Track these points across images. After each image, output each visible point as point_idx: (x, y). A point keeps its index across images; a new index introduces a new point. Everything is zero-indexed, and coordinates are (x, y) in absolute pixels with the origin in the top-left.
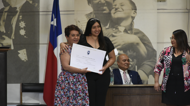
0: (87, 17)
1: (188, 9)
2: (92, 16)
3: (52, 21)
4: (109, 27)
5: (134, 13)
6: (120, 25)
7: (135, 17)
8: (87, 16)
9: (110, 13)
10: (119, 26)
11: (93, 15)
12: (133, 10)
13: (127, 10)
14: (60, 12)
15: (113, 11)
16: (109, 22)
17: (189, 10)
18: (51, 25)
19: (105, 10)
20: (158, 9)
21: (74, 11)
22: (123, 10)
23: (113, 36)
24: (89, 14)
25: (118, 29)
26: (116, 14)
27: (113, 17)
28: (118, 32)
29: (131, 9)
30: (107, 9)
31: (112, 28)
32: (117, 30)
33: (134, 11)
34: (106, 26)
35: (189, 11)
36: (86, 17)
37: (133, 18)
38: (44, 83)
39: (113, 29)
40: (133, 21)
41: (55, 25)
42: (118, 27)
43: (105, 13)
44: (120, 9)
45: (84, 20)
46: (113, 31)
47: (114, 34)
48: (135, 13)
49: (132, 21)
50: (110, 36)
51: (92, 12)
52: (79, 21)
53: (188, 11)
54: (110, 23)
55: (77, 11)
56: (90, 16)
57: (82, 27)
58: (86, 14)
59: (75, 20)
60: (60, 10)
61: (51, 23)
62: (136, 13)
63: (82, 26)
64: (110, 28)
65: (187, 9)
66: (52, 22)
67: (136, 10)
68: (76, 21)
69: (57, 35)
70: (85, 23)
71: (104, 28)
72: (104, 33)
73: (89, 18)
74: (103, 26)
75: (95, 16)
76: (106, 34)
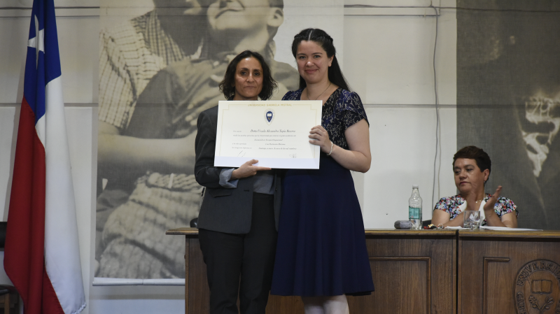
0: (138, 27)
1: (433, 5)
2: (150, 23)
3: (31, 37)
4: (202, 58)
5: (276, 17)
6: (232, 52)
7: (279, 29)
8: (137, 24)
9: (203, 17)
10: (230, 54)
11: (155, 20)
12: (271, 6)
13: (256, 6)
14: (56, 10)
15: (213, 10)
16: (202, 43)
17: (438, 9)
18: (29, 49)
19: (189, 6)
20: (346, 6)
21: (99, 7)
22: (243, 7)
23: (213, 84)
24: (142, 16)
25: (228, 62)
26: (221, 18)
27: (214, 28)
29: (266, 3)
30: (197, 4)
31: (208, 59)
32: (223, 67)
33: (275, 9)
34: (193, 54)
35: (438, 12)
36: (134, 25)
37: (273, 30)
38: (6, 220)
39: (211, 63)
40: (273, 41)
41: (41, 48)
42: (228, 57)
43: (189, 16)
44: (234, 5)
45: (129, 36)
46: (214, 68)
47: (215, 78)
48: (278, 15)
49: (271, 40)
50: (204, 83)
51: (151, 12)
52: (114, 37)
53: (434, 13)
54: (204, 46)
55: (109, 7)
56: (144, 23)
57: (122, 57)
58: (132, 18)
59: (102, 36)
60: (56, 5)
61: (28, 44)
62: (281, 15)
63: (121, 51)
64: (203, 60)
65: (433, 7)
66: (33, 40)
67: (281, 6)
68: (104, 38)
69: (48, 80)
70: (131, 43)
71: (185, 58)
72: (186, 75)
73: (142, 28)
74: (183, 53)
75: (159, 25)
76: (192, 77)
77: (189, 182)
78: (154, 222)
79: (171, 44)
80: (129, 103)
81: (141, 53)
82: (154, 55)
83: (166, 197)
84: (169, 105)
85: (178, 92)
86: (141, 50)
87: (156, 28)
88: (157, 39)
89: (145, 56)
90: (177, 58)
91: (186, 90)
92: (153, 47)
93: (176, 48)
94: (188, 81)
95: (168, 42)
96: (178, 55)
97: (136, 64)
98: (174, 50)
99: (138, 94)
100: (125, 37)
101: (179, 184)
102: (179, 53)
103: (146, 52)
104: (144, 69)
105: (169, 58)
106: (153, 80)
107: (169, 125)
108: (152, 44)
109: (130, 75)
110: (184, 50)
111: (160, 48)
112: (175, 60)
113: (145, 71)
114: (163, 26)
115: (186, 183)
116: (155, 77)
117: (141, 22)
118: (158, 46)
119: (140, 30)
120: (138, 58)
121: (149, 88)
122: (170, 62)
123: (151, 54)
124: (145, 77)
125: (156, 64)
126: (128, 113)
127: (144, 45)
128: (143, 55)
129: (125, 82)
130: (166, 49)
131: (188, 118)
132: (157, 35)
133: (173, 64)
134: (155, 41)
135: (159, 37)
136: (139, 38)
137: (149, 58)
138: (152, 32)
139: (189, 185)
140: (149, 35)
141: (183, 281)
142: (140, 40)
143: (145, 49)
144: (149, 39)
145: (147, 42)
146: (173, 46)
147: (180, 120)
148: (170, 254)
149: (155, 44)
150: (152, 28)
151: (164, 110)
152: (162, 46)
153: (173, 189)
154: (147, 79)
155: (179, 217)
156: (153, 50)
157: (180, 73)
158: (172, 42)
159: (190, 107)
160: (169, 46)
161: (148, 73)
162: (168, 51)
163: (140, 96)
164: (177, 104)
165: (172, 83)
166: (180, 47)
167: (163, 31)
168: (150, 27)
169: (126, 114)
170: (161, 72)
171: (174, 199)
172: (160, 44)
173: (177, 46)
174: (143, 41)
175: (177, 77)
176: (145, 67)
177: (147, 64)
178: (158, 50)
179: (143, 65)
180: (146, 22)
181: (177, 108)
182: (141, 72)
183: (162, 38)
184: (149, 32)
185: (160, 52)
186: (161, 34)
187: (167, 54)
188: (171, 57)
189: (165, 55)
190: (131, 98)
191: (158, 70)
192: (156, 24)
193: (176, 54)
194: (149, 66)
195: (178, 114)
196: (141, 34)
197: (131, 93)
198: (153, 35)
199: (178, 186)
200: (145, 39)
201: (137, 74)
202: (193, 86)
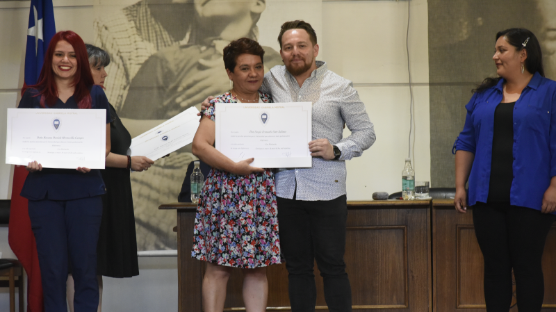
0: (129, 16)
2: (141, 12)
3: (30, 26)
4: (190, 44)
5: (258, 4)
6: (218, 37)
7: (262, 14)
8: (129, 13)
9: (190, 5)
10: (216, 39)
11: (146, 9)
14: (53, 1)
16: (190, 30)
18: (29, 37)
23: (201, 67)
24: (134, 6)
25: (214, 47)
26: (207, 5)
27: (200, 15)
28: (213, 57)
31: (196, 44)
32: (210, 51)
34: (182, 39)
36: (126, 13)
37: (256, 17)
38: (10, 198)
39: (199, 48)
40: (256, 26)
41: (40, 36)
42: (215, 42)
43: (177, 4)
45: (121, 24)
46: (201, 52)
47: (202, 62)
48: (260, 2)
49: (254, 25)
50: (192, 67)
51: (142, 1)
52: (107, 25)
54: (192, 32)
56: (135, 12)
57: (115, 44)
58: (124, 7)
59: (96, 24)
61: (28, 33)
62: (264, 1)
63: (114, 39)
64: (191, 45)
66: (32, 29)
68: (98, 26)
70: (123, 31)
71: (174, 44)
72: (176, 59)
73: (133, 16)
74: (172, 39)
75: (149, 13)
76: (181, 61)
77: (181, 160)
78: (148, 198)
79: (161, 31)
80: (123, 87)
81: (133, 40)
82: (145, 41)
83: (159, 174)
84: (160, 88)
85: (168, 75)
86: (133, 37)
87: (146, 16)
88: (148, 26)
89: (137, 43)
90: (167, 44)
91: (176, 73)
92: (144, 34)
93: (166, 35)
94: (177, 65)
95: (158, 29)
96: (167, 42)
97: (128, 51)
98: (164, 36)
99: (131, 78)
100: (118, 25)
101: (171, 161)
102: (169, 40)
103: (138, 38)
104: (136, 55)
105: (159, 44)
106: (145, 66)
107: (160, 107)
108: (143, 31)
109: (123, 61)
110: (173, 37)
111: (151, 35)
112: (165, 46)
113: (137, 57)
114: (153, 14)
115: (177, 161)
116: (147, 62)
117: (131, 11)
118: (148, 33)
119: (132, 18)
120: (131, 44)
121: (141, 72)
122: (160, 48)
123: (143, 41)
124: (137, 63)
125: (147, 49)
126: (122, 96)
127: (135, 32)
128: (135, 42)
129: (119, 67)
130: (156, 36)
131: (179, 100)
132: (147, 23)
133: (163, 49)
134: (146, 28)
135: (149, 24)
136: (131, 26)
137: (141, 44)
138: (143, 20)
139: (180, 162)
140: (140, 23)
141: (175, 252)
142: (132, 28)
143: (137, 36)
144: (140, 27)
145: (139, 29)
146: (163, 33)
147: (171, 102)
148: (163, 227)
149: (146, 31)
150: (143, 17)
151: (155, 92)
152: (152, 33)
153: (165, 167)
154: (139, 64)
155: (171, 193)
156: (144, 37)
157: (170, 58)
158: (162, 29)
159: (180, 89)
160: (159, 33)
161: (140, 58)
162: (158, 37)
163: (133, 80)
164: (167, 87)
165: (162, 67)
166: (169, 34)
167: (153, 19)
168: (141, 15)
169: (120, 97)
170: (152, 57)
171: (166, 176)
172: (150, 31)
173: (166, 33)
174: (135, 29)
175: (167, 62)
176: (137, 53)
177: (139, 50)
178: (149, 36)
179: (135, 51)
180: (137, 11)
181: (167, 90)
182: (133, 57)
183: (152, 26)
184: (140, 20)
185: (151, 38)
186: (151, 22)
187: (157, 40)
188: (161, 43)
189: (155, 42)
190: (124, 83)
191: (150, 55)
192: (146, 12)
193: (165, 40)
194: (140, 52)
195: (168, 96)
196: (132, 22)
197: (125, 77)
198: (143, 23)
199: (170, 164)
200: (136, 27)
201: (130, 59)
202: (183, 69)
